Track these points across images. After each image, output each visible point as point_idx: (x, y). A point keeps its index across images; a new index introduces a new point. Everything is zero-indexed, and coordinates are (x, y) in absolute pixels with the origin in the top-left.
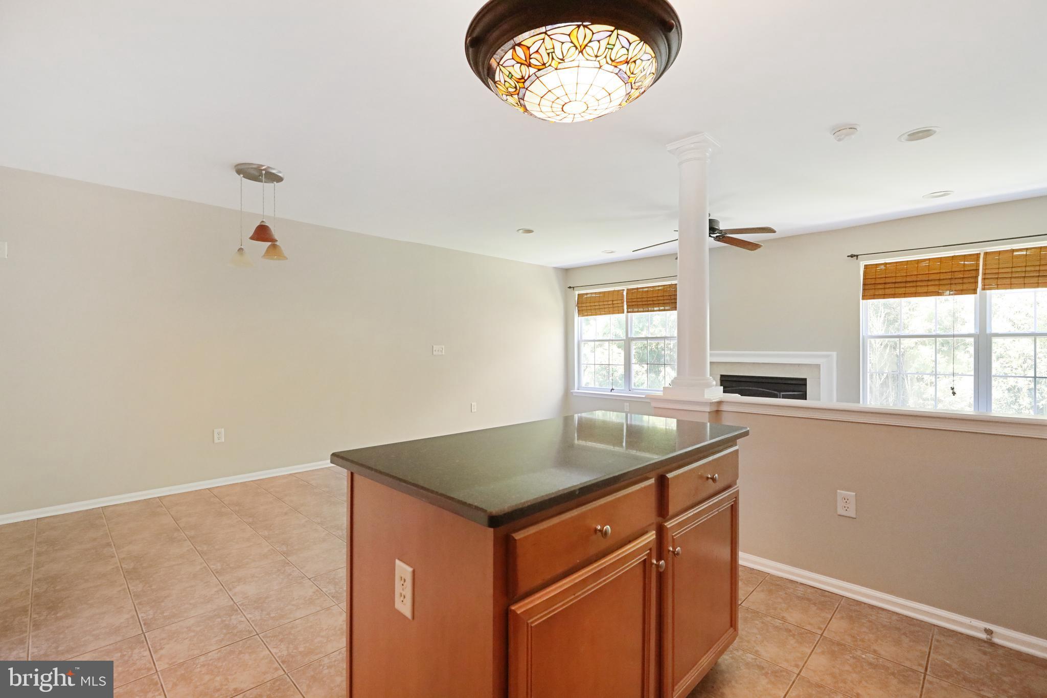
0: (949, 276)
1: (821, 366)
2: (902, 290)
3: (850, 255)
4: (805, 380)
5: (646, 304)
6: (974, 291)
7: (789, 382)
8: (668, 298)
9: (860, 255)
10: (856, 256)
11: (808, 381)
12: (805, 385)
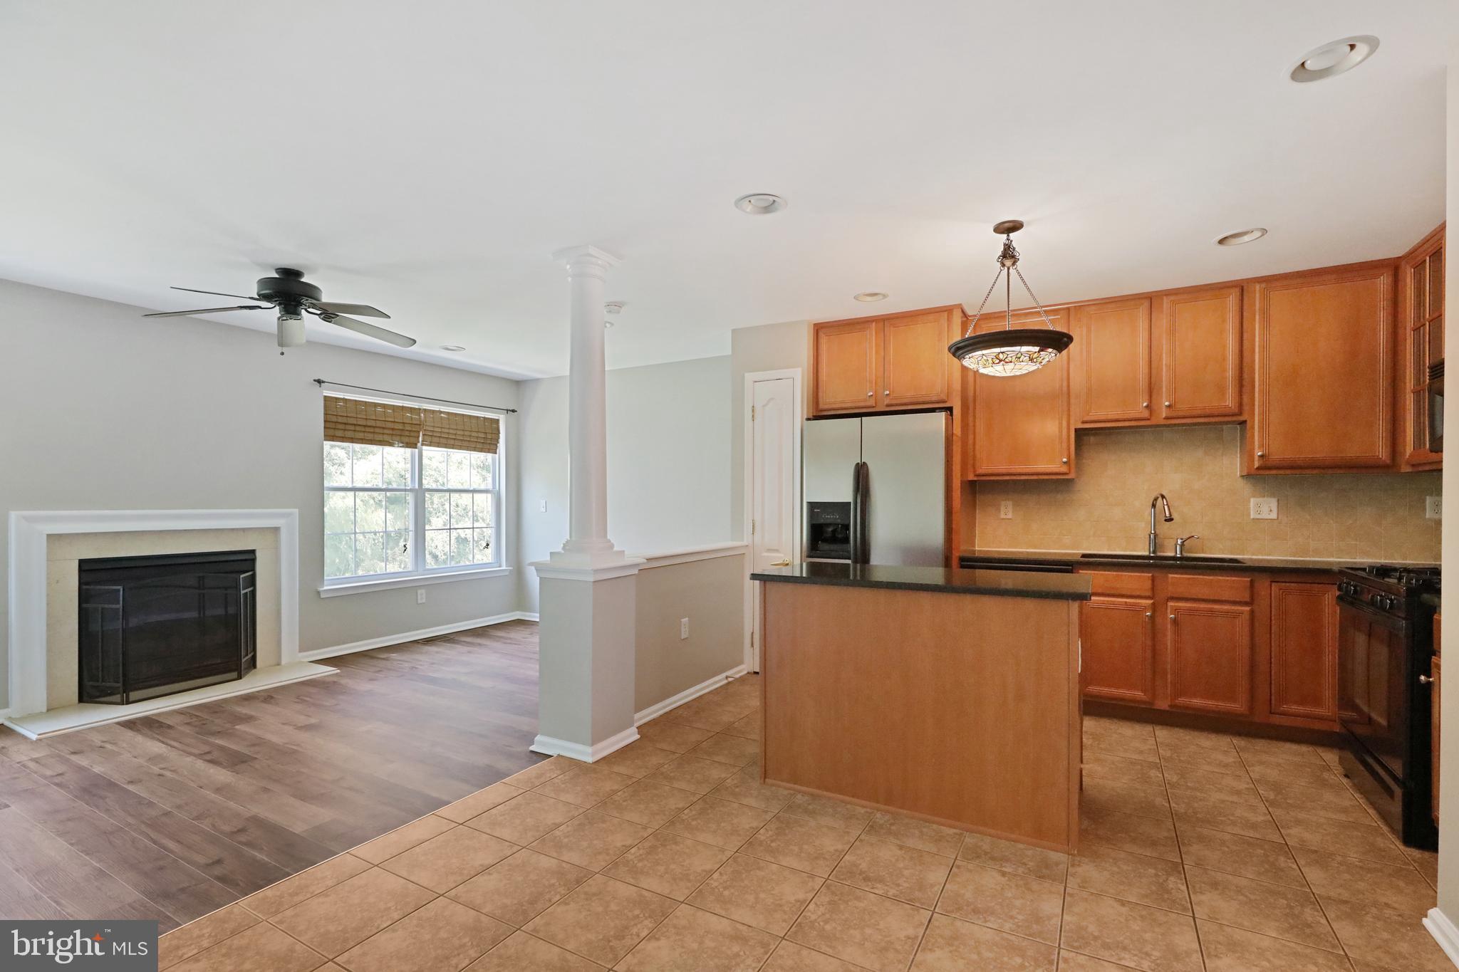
0: (400, 427)
1: (283, 530)
2: (361, 435)
3: (317, 379)
4: (253, 552)
6: (413, 445)
7: (232, 558)
9: (323, 382)
10: (319, 382)
11: (258, 554)
12: (253, 560)
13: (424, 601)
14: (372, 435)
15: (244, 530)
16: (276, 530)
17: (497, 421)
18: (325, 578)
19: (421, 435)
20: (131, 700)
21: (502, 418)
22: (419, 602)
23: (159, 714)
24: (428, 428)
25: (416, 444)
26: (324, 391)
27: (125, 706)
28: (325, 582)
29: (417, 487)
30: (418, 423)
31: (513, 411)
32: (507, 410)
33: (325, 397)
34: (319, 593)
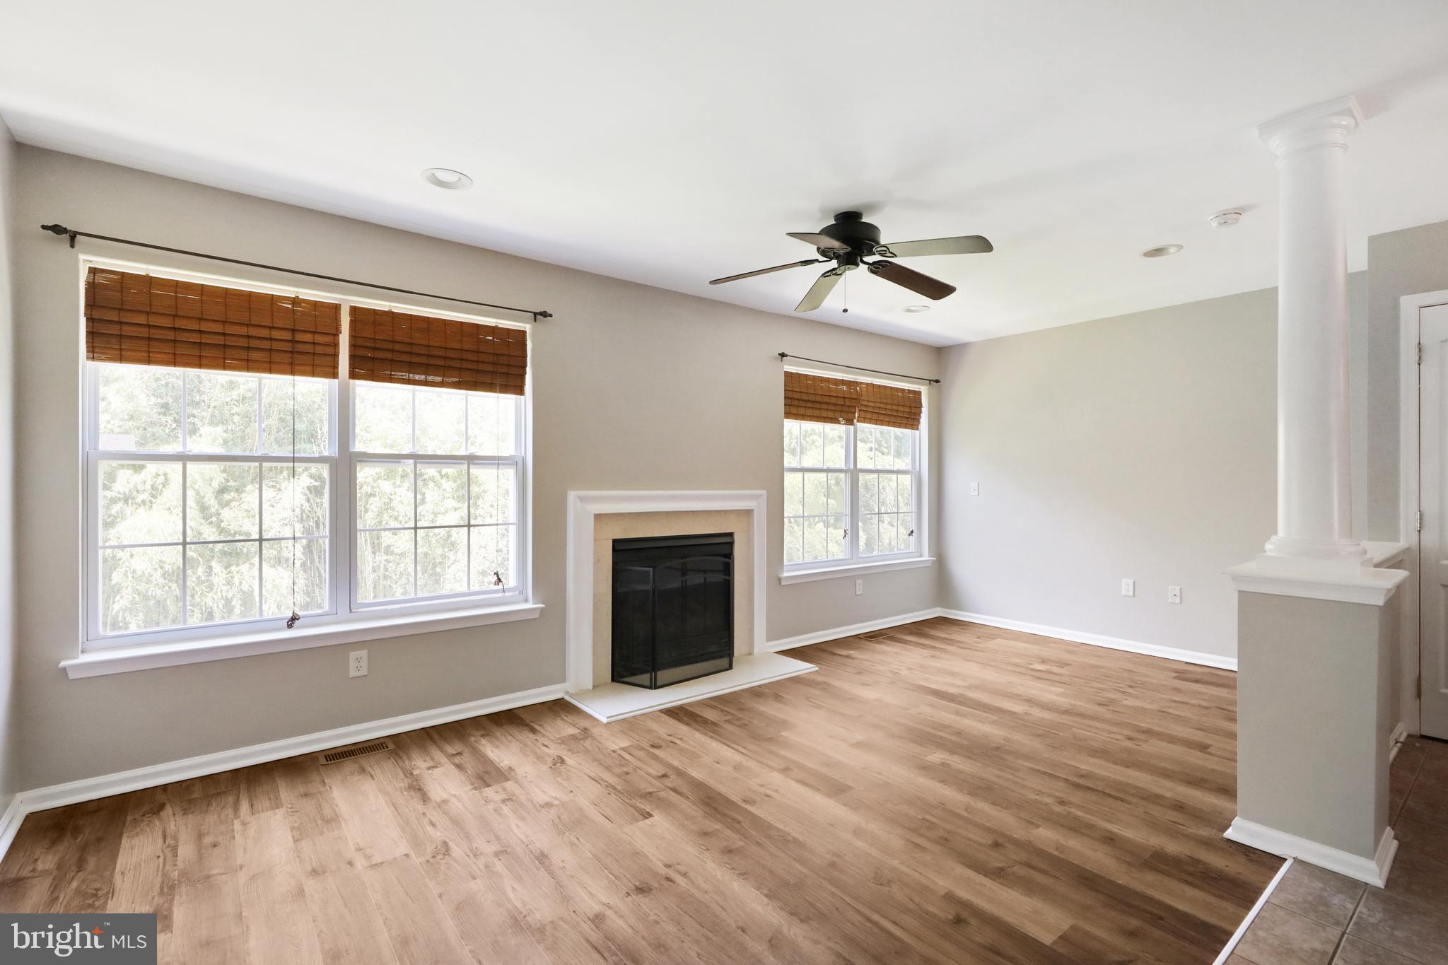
1: (755, 512)
3: (781, 353)
4: (731, 535)
5: (421, 364)
7: (717, 540)
8: (491, 359)
9: (787, 356)
10: (783, 355)
11: (736, 537)
12: (731, 544)
13: (861, 592)
14: (818, 412)
15: (726, 512)
16: (749, 513)
17: (919, 393)
18: (785, 564)
19: (857, 411)
20: (658, 684)
21: (924, 389)
22: (858, 593)
23: (690, 704)
24: (864, 403)
25: (853, 421)
26: (785, 367)
27: (653, 691)
28: (785, 568)
29: (852, 467)
30: (856, 397)
31: (937, 381)
32: (930, 381)
33: (785, 372)
34: (780, 579)
